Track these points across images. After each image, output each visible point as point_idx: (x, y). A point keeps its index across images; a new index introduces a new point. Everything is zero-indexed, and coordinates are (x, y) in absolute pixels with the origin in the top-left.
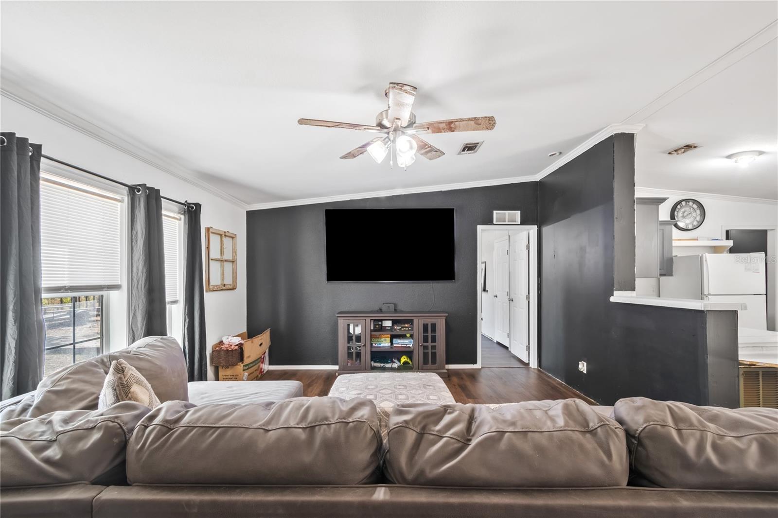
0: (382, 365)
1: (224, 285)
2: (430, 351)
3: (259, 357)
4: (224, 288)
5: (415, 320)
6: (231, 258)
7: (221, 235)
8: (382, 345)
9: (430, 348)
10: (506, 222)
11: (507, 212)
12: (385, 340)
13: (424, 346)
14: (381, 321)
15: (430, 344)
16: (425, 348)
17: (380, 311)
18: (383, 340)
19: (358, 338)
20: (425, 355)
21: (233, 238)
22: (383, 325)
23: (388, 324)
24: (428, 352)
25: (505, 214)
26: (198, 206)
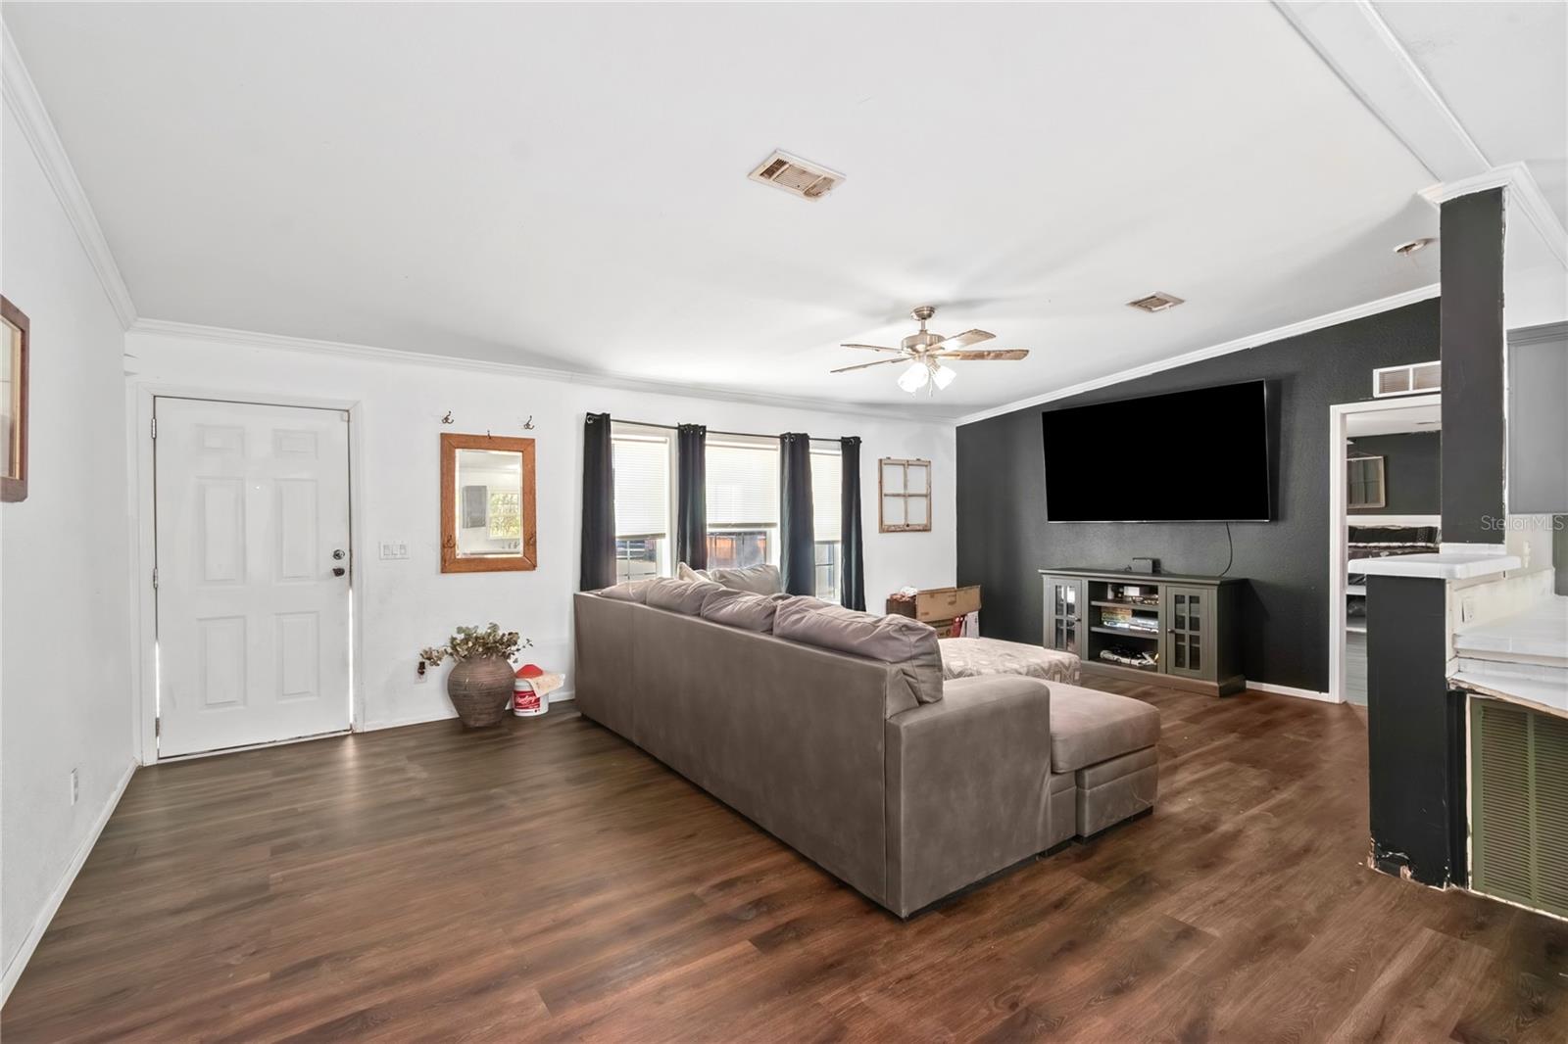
0: (1116, 657)
1: (908, 526)
2: (1186, 644)
3: (950, 617)
4: (907, 528)
5: (1159, 588)
6: (924, 492)
7: (904, 465)
8: (1118, 625)
9: (1187, 639)
10: (1408, 389)
11: (1411, 367)
12: (1124, 618)
13: (1176, 635)
14: (1122, 585)
15: (1187, 632)
16: (1179, 638)
17: (1129, 571)
18: (1119, 617)
19: (1070, 608)
20: (1179, 651)
21: (926, 466)
22: (1125, 594)
23: (1133, 592)
24: (1184, 646)
25: (1408, 370)
26: (857, 440)
